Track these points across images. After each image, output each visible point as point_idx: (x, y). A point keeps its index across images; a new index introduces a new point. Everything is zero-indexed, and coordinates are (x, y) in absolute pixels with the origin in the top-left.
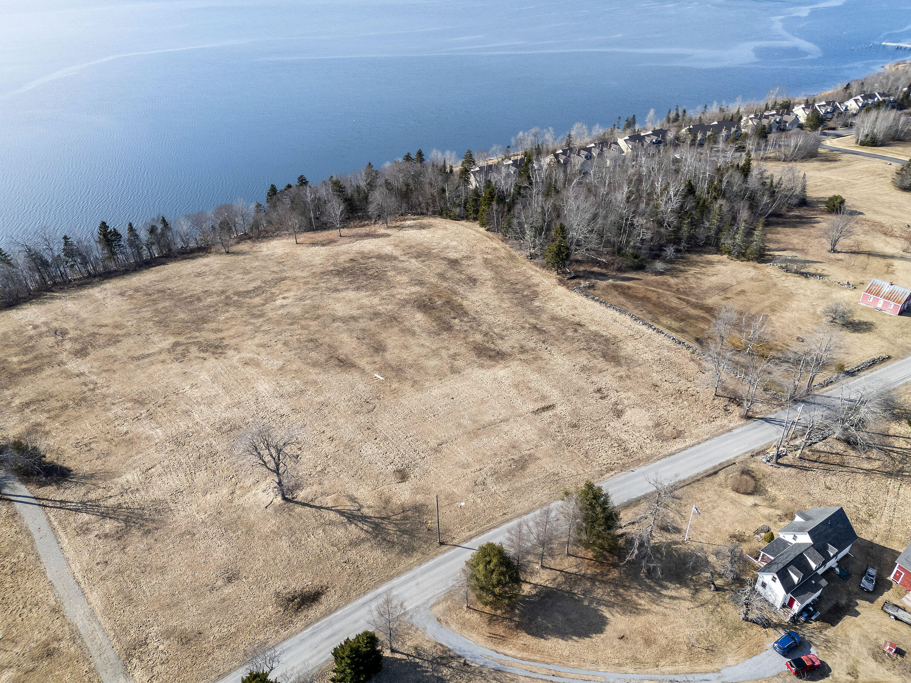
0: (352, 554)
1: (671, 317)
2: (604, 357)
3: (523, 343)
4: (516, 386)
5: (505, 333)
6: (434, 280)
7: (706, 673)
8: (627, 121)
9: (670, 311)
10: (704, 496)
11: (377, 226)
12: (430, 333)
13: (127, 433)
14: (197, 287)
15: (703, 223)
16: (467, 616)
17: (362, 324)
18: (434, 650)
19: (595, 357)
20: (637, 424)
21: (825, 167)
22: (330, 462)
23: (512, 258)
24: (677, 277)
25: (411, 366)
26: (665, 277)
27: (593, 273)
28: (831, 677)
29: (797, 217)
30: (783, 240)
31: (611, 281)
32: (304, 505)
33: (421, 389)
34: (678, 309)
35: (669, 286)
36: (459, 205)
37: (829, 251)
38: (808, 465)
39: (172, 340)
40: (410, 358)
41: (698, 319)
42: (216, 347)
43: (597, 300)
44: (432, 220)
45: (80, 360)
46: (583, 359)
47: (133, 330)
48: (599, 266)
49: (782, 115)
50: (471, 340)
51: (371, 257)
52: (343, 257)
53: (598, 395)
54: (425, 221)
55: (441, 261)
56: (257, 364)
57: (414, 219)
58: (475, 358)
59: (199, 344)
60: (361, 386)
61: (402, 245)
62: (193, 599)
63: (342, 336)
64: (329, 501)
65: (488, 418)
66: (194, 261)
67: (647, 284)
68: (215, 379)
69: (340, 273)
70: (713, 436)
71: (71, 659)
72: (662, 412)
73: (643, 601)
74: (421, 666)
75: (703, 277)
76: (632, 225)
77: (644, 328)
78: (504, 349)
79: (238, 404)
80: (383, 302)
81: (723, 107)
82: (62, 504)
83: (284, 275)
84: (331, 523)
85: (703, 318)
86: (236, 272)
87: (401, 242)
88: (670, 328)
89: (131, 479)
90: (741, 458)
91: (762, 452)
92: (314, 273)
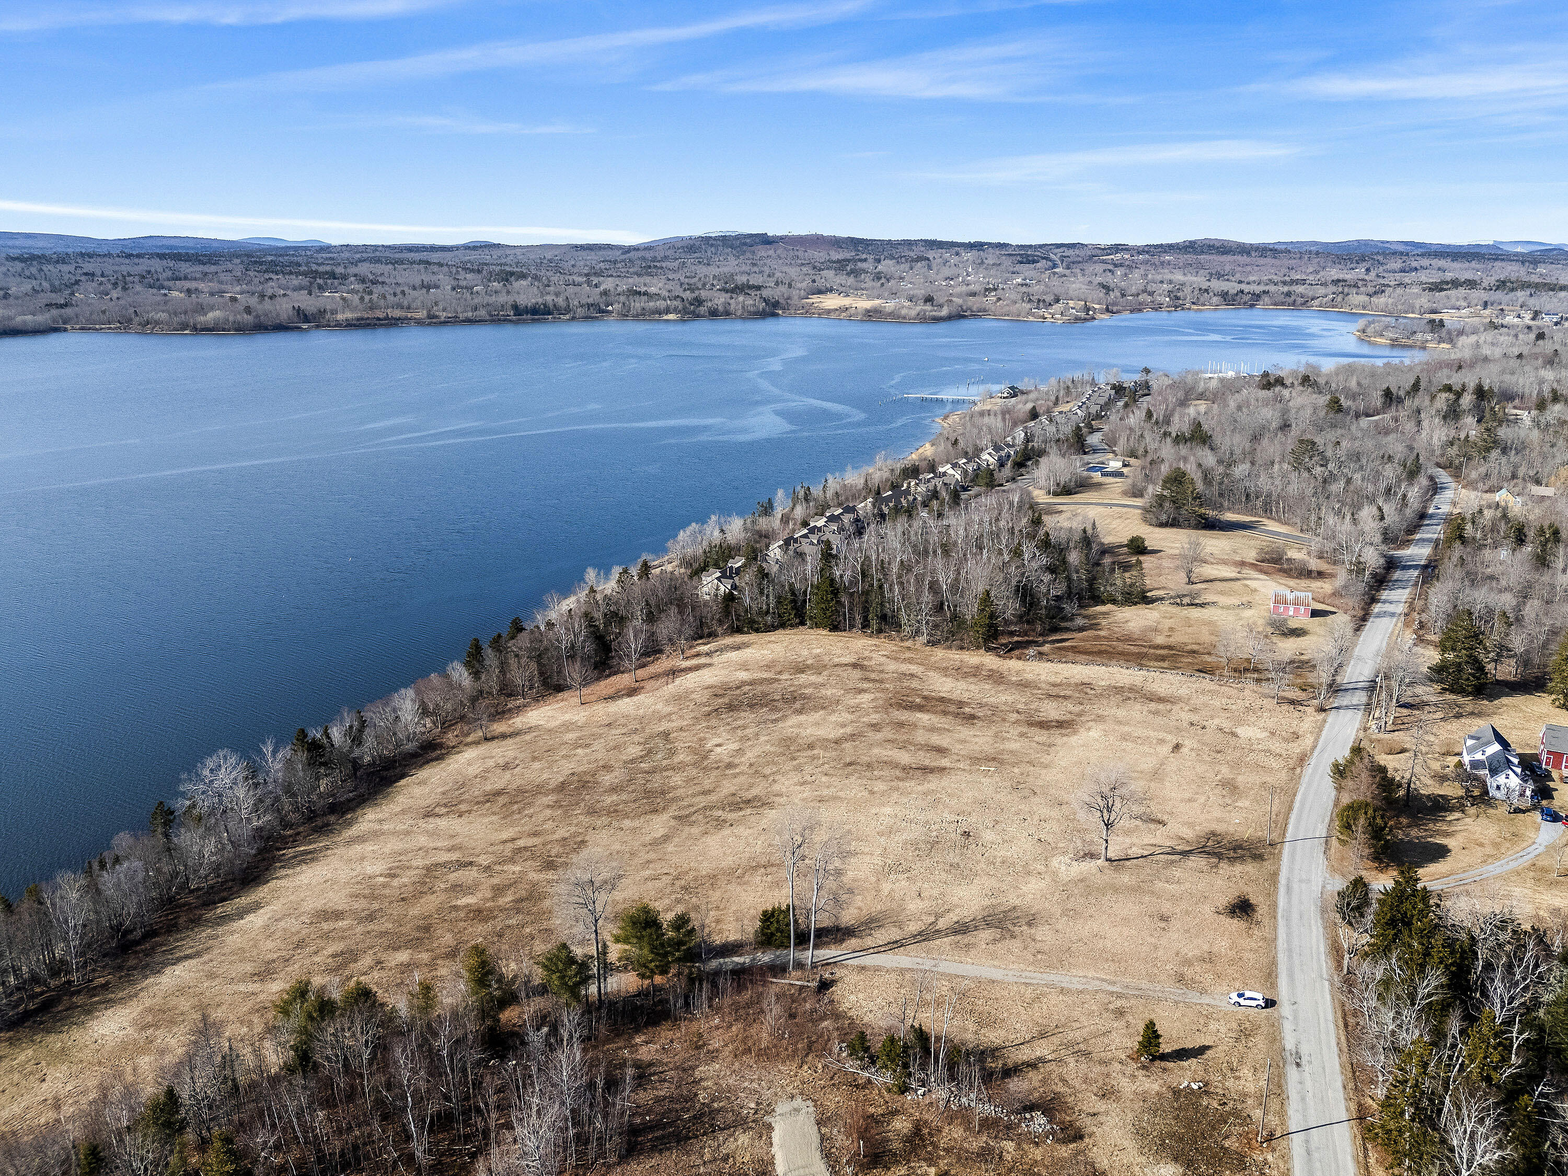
2: (1152, 701)
5: (1032, 707)
9: (1141, 656)
20: (1258, 737)
23: (910, 649)
24: (1100, 630)
25: (1000, 753)
26: (1089, 631)
31: (1048, 646)
32: (1126, 859)
34: (1145, 653)
35: (1106, 638)
36: (768, 612)
37: (1188, 584)
40: (985, 748)
41: (1172, 656)
43: (1065, 662)
46: (1138, 706)
50: (1013, 720)
53: (1197, 727)
66: (450, 760)
67: (1083, 640)
75: (1121, 625)
78: (1059, 718)
85: (1175, 654)
88: (1163, 668)
91: (1366, 727)
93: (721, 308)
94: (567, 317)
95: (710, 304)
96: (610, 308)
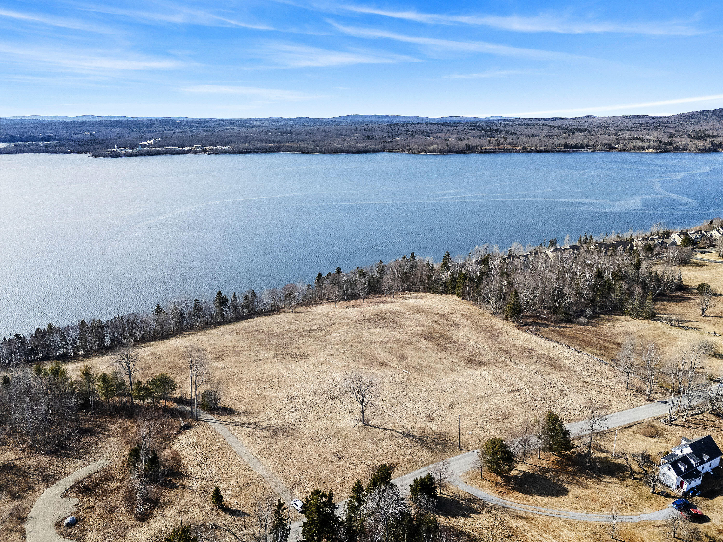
0: (409, 451)
1: (593, 348)
2: (551, 367)
3: (497, 358)
4: (496, 379)
5: (483, 352)
6: (432, 325)
7: (631, 515)
8: (550, 241)
9: (592, 344)
10: (624, 437)
11: (386, 297)
12: (434, 351)
13: (260, 394)
14: (279, 329)
15: (611, 295)
16: (482, 482)
17: (389, 345)
18: (465, 495)
19: (545, 366)
20: (577, 401)
21: (697, 269)
22: (385, 410)
23: (482, 314)
24: (595, 327)
25: (425, 367)
26: (587, 326)
27: (538, 323)
28: (710, 523)
29: (678, 296)
30: (669, 309)
31: (551, 328)
32: (375, 427)
33: (434, 378)
34: (597, 344)
35: (590, 331)
36: (442, 285)
37: (701, 315)
38: (691, 426)
39: (272, 353)
40: (423, 363)
41: (612, 349)
42: (301, 356)
43: (543, 337)
44: (423, 294)
45: (219, 362)
46: (537, 367)
47: (246, 349)
48: (542, 319)
49: (663, 239)
50: (462, 355)
51: (387, 313)
52: (368, 313)
53: (549, 386)
54: (419, 294)
55: (434, 315)
56: (329, 364)
57: (411, 294)
58: (466, 364)
59: (291, 355)
60: (396, 376)
61: (406, 307)
62: (322, 466)
63: (378, 351)
64: (390, 426)
65: (479, 394)
66: (272, 316)
67: (575, 330)
68: (305, 371)
69: (369, 320)
70: (627, 409)
71: (261, 487)
72: (592, 395)
73: (590, 482)
74: (459, 502)
75: (613, 327)
76: (562, 293)
77: (576, 353)
78: (484, 361)
79: (323, 382)
80: (400, 334)
81: (620, 235)
82: (235, 424)
83: (332, 322)
84: (394, 436)
85: (615, 349)
86: (301, 322)
87: (405, 305)
88: (593, 353)
89: (270, 414)
90: (647, 420)
91: (661, 418)
92: (352, 321)
93: (682, 147)
94: (592, 150)
95: (675, 145)
96: (617, 146)
